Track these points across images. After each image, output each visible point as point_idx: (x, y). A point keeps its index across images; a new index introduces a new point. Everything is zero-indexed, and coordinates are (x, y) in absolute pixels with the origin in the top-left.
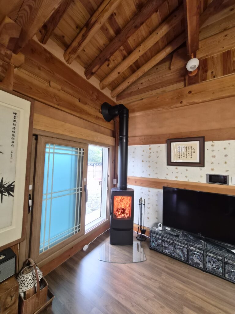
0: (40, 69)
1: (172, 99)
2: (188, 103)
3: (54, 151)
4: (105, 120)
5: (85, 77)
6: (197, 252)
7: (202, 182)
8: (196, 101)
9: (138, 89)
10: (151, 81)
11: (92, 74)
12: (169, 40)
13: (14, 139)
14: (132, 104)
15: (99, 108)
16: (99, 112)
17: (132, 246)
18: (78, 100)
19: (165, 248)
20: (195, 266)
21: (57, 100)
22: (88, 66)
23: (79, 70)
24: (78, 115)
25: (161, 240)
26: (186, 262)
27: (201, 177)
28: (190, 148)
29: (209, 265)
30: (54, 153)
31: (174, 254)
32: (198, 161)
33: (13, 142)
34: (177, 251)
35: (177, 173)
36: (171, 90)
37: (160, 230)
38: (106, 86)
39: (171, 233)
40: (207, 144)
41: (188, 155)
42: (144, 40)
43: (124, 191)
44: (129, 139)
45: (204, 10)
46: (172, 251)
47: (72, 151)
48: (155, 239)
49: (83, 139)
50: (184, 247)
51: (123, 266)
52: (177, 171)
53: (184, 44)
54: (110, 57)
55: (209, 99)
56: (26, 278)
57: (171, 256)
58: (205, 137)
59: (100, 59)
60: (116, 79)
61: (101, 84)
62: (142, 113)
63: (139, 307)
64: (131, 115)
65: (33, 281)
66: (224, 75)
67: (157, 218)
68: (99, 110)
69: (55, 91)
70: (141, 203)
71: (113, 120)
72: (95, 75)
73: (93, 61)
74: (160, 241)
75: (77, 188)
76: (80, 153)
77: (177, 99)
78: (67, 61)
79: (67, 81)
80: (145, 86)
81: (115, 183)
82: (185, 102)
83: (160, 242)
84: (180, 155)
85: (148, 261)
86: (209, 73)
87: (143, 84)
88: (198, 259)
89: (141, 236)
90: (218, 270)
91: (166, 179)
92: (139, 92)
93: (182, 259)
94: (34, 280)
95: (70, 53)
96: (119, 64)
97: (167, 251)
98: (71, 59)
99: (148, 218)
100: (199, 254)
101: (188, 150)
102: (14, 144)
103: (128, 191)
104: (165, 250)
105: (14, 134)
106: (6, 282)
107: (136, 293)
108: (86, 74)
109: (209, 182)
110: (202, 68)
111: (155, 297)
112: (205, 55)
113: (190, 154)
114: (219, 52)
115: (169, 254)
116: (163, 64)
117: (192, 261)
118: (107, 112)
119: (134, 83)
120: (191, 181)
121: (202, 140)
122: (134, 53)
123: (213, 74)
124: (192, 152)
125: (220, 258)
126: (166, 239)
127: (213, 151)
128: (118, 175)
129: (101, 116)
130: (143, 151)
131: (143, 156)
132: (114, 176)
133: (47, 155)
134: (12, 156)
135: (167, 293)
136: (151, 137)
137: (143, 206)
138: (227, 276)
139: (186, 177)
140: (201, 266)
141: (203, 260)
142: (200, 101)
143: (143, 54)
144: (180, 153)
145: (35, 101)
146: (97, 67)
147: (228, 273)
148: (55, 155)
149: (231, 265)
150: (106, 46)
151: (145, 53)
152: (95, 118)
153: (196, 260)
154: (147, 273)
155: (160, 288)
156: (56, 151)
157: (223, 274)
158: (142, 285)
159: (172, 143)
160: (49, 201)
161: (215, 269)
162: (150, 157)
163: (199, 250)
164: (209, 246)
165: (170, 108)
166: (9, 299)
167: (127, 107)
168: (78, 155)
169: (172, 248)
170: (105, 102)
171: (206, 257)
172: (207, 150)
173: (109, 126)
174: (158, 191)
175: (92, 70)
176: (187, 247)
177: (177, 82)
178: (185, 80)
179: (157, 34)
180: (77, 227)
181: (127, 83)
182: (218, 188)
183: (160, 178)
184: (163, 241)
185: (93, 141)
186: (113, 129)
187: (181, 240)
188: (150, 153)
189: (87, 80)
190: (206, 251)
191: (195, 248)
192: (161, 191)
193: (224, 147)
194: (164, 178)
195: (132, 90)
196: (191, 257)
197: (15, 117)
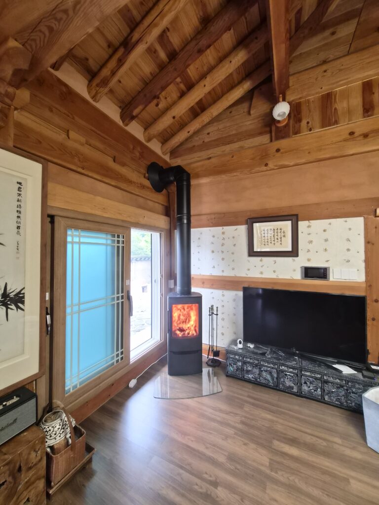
0: (51, 111)
1: (253, 159)
2: (276, 166)
3: (80, 240)
4: (154, 191)
5: (121, 123)
6: (290, 372)
7: (295, 278)
8: (286, 163)
9: (204, 141)
10: (222, 131)
11: (133, 118)
12: (247, 72)
13: (20, 223)
14: (195, 165)
15: (143, 171)
16: (145, 177)
17: (202, 375)
18: (112, 160)
19: (248, 372)
20: (288, 391)
21: (81, 160)
22: (126, 106)
23: (112, 112)
24: (113, 183)
25: (242, 361)
26: (276, 387)
27: (294, 270)
28: (279, 231)
29: (305, 388)
30: (80, 243)
31: (260, 379)
32: (290, 249)
33: (18, 227)
34: (264, 374)
35: (262, 267)
36: (252, 146)
37: (240, 349)
38: (155, 137)
39: (256, 351)
40: (302, 225)
41: (276, 240)
42: (211, 69)
43: (186, 296)
44: (192, 219)
45: (296, 31)
46: (257, 376)
47: (107, 239)
48: (233, 361)
49: (123, 221)
50: (272, 368)
51: (190, 402)
52: (261, 264)
53: (270, 79)
54: (160, 93)
55: (303, 161)
56: (53, 427)
57: (256, 383)
58: (299, 216)
59: (145, 96)
60: (169, 127)
61: (147, 134)
62: (210, 180)
63: (216, 448)
64: (193, 182)
65: (62, 430)
66: (322, 128)
67: (235, 334)
68: (145, 174)
69: (77, 146)
70: (213, 313)
71: (167, 190)
72: (136, 119)
73: (133, 98)
74: (240, 364)
75: (116, 296)
76: (118, 242)
77: (260, 159)
78: (94, 97)
79: (96, 130)
80: (214, 139)
81: (172, 286)
82: (271, 165)
84: (266, 241)
85: (225, 392)
86: (304, 123)
87: (210, 134)
88: (291, 381)
89: (213, 361)
90: (315, 392)
91: (247, 276)
92: (205, 146)
93: (271, 384)
94: (64, 428)
95: (97, 85)
96: (174, 103)
97: (250, 376)
98: (99, 95)
99: (223, 335)
100: (292, 375)
101: (276, 234)
102: (21, 230)
103: (192, 296)
104: (247, 375)
105: (19, 215)
106: (25, 434)
107: (211, 432)
108: (122, 117)
109: (305, 277)
110: (295, 116)
111: (235, 434)
112: (299, 97)
113: (279, 239)
114: (317, 93)
115: (253, 379)
116: (239, 106)
117: (283, 385)
118: (156, 177)
119: (197, 132)
120: (281, 277)
121: (294, 218)
122: (196, 87)
123: (309, 125)
124: (282, 236)
125: (319, 376)
126: (248, 360)
127: (309, 234)
128: (176, 274)
129: (147, 183)
130: (214, 236)
131: (213, 243)
132: (170, 275)
133: (69, 246)
134: (18, 249)
135: (252, 427)
136: (224, 216)
137: (215, 316)
138: (326, 398)
139: (274, 272)
140: (295, 390)
141: (297, 382)
142: (292, 164)
143: (211, 90)
144: (266, 238)
145: (49, 163)
146: (140, 108)
147: (328, 394)
148: (82, 246)
149: (331, 383)
150: (154, 76)
151: (213, 89)
152: (138, 187)
153: (288, 383)
154: (224, 407)
155: (243, 423)
156: (82, 240)
157: (322, 396)
158: (218, 422)
159: (254, 224)
160: (76, 316)
161: (313, 391)
162: (223, 245)
163: (292, 370)
164: (305, 362)
165: (251, 173)
166: (33, 454)
167: (187, 169)
168: (116, 245)
169: (256, 371)
170: (152, 161)
171: (301, 377)
172: (302, 233)
173: (160, 198)
174: (236, 295)
175: (133, 112)
176: (276, 367)
177: (261, 134)
178: (271, 132)
179: (231, 62)
180: (118, 354)
181: (186, 132)
182: (315, 285)
183: (238, 275)
184: (245, 363)
185: (138, 223)
186: (165, 204)
187: (268, 358)
188: (224, 239)
189: (124, 127)
190: (301, 369)
191: (287, 367)
192: (241, 294)
193: (323, 229)
194: (243, 275)
195: (194, 144)
196: (282, 380)
197: (20, 188)
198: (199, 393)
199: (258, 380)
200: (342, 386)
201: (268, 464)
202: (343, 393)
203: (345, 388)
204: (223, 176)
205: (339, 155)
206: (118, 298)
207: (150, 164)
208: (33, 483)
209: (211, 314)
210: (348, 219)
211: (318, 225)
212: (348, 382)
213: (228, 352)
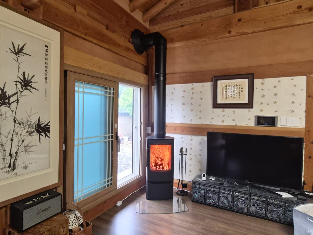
1: (218, 27)
2: (238, 33)
3: (83, 90)
4: (136, 53)
6: (242, 197)
7: (250, 125)
8: (246, 31)
9: (178, 11)
10: (194, 3)
13: (47, 75)
14: (170, 31)
15: (128, 36)
16: (129, 41)
17: (173, 200)
18: (105, 27)
19: (209, 198)
20: (240, 212)
21: (84, 28)
24: (106, 47)
25: (205, 190)
26: (231, 209)
27: (250, 119)
28: (238, 87)
29: (253, 209)
30: (83, 92)
31: (218, 203)
32: (246, 102)
33: (46, 78)
34: (222, 199)
35: (223, 116)
36: (218, 16)
37: (203, 180)
38: (138, 7)
39: (216, 182)
40: (257, 82)
41: (236, 95)
43: (161, 138)
44: (168, 77)
46: (216, 200)
47: (101, 91)
48: (198, 190)
49: (113, 77)
50: (228, 194)
51: (163, 216)
52: (223, 114)
55: (260, 29)
56: (70, 218)
57: (215, 206)
58: (255, 74)
62: (183, 44)
64: (169, 46)
65: (77, 221)
67: (200, 170)
68: (130, 39)
69: (81, 17)
70: (182, 154)
71: (146, 52)
75: (107, 135)
76: (110, 93)
77: (224, 27)
80: (188, 9)
81: (150, 132)
82: (233, 33)
83: (203, 193)
84: (228, 95)
85: (190, 211)
87: (184, 5)
88: (242, 204)
89: (182, 191)
90: (261, 212)
91: (211, 124)
92: (179, 15)
93: (227, 207)
97: (211, 201)
99: (190, 171)
100: (244, 199)
101: (235, 89)
102: (47, 80)
103: (166, 138)
104: (209, 201)
105: (46, 69)
109: (258, 124)
113: (238, 94)
115: (213, 203)
117: (236, 207)
118: (138, 41)
119: (173, 4)
120: (238, 124)
121: (251, 77)
124: (241, 91)
125: (264, 199)
126: (210, 188)
127: (262, 90)
129: (131, 46)
130: (184, 91)
131: (184, 97)
132: (147, 122)
134: (46, 94)
135: (210, 231)
136: (194, 75)
137: (184, 156)
138: (269, 215)
139: (233, 120)
140: (245, 210)
141: (247, 204)
142: (250, 31)
144: (228, 93)
145: (65, 32)
147: (270, 213)
148: (85, 95)
149: (273, 204)
152: (125, 50)
153: (240, 206)
155: (203, 229)
156: (85, 90)
157: (266, 214)
159: (219, 82)
162: (192, 98)
163: (243, 195)
164: (254, 190)
167: (164, 35)
168: (108, 95)
169: (216, 197)
170: (136, 28)
171: (251, 200)
172: (257, 88)
173: (141, 59)
174: (202, 139)
176: (232, 193)
177: (226, 6)
178: (234, 4)
180: (109, 180)
181: (163, 4)
182: (266, 130)
183: (204, 123)
184: (207, 191)
185: (124, 79)
186: (145, 64)
187: (226, 187)
188: (193, 93)
190: (250, 194)
191: (240, 193)
192: (205, 138)
193: (274, 86)
194: (208, 123)
195: (169, 14)
196: (236, 203)
197: (47, 50)
198: (170, 211)
199: (217, 204)
200: (281, 207)
202: (282, 211)
203: (284, 207)
204: (193, 41)
205: (289, 25)
206: (109, 136)
207: (133, 30)
210: (294, 78)
211: (270, 82)
212: (286, 203)
213: (194, 182)
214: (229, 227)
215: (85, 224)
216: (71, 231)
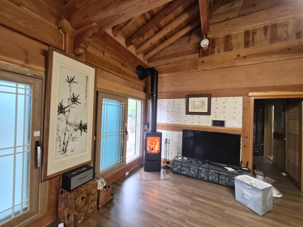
0: (98, 43)
1: (190, 66)
2: (201, 70)
4: (139, 79)
5: (125, 46)
6: (204, 170)
7: (208, 126)
8: (207, 69)
9: (165, 55)
10: (175, 50)
11: (131, 44)
12: (189, 23)
13: (86, 94)
14: (160, 67)
15: (135, 69)
16: (135, 73)
17: (160, 172)
18: (121, 64)
19: (183, 170)
20: (202, 179)
21: (109, 66)
22: (128, 38)
23: (121, 40)
24: (122, 76)
26: (197, 178)
27: (208, 122)
28: (202, 102)
29: (210, 178)
30: (107, 104)
31: (189, 174)
32: (207, 111)
33: (86, 96)
34: (191, 171)
35: (192, 120)
36: (190, 59)
37: (180, 159)
38: (141, 52)
39: (188, 161)
40: (213, 99)
41: (200, 107)
42: (171, 22)
43: (154, 133)
44: (158, 94)
45: (214, 4)
46: (188, 172)
47: (118, 103)
48: (176, 165)
49: (125, 95)
50: (195, 168)
51: (155, 182)
52: (192, 118)
53: (200, 26)
54: (146, 33)
55: (215, 68)
56: (98, 183)
57: (187, 176)
58: (212, 95)
59: (138, 34)
60: (149, 48)
61: (137, 51)
62: (168, 75)
64: (159, 75)
65: (102, 185)
66: (225, 52)
67: (178, 153)
68: (135, 71)
69: (107, 59)
70: (167, 142)
71: (145, 79)
72: (133, 44)
73: (132, 35)
74: (179, 167)
76: (123, 105)
77: (193, 66)
78: (115, 35)
79: (115, 51)
80: (171, 54)
81: (146, 129)
82: (199, 69)
84: (195, 107)
85: (171, 179)
86: (216, 49)
87: (169, 52)
88: (204, 174)
89: (166, 166)
90: (215, 179)
91: (185, 124)
92: (166, 57)
93: (194, 176)
95: (117, 30)
96: (152, 37)
97: (184, 172)
98: (117, 34)
99: (172, 154)
100: (205, 171)
101: (200, 104)
102: (87, 98)
103: (157, 133)
105: (86, 91)
108: (126, 43)
109: (213, 125)
110: (212, 45)
112: (214, 36)
113: (202, 106)
114: (223, 35)
115: (186, 174)
116: (184, 38)
117: (200, 176)
118: (141, 73)
119: (162, 50)
120: (202, 125)
121: (209, 96)
122: (163, 30)
123: (218, 50)
125: (217, 172)
126: (184, 165)
127: (216, 104)
128: (149, 123)
129: (136, 76)
130: (169, 104)
131: (168, 107)
132: (145, 122)
133: (103, 106)
134: (86, 106)
136: (174, 94)
137: (168, 144)
138: (220, 182)
139: (199, 122)
140: (206, 179)
141: (207, 175)
142: (209, 69)
143: (170, 31)
144: (195, 105)
145: (97, 68)
146: (136, 39)
147: (221, 180)
148: (108, 106)
149: (223, 175)
150: (144, 25)
151: (172, 31)
152: (132, 78)
153: (203, 176)
156: (108, 103)
157: (218, 181)
159: (190, 99)
162: (173, 108)
163: (204, 169)
164: (211, 166)
165: (189, 73)
167: (156, 69)
168: (122, 106)
169: (188, 170)
170: (139, 65)
171: (209, 172)
172: (213, 103)
173: (142, 83)
174: (179, 133)
175: (132, 41)
176: (197, 168)
177: (194, 53)
178: (199, 52)
179: (181, 19)
180: (121, 159)
181: (157, 50)
182: (218, 129)
183: (180, 124)
184: (182, 166)
185: (131, 96)
186: (144, 86)
187: (194, 164)
188: (174, 105)
189: (127, 48)
190: (209, 169)
191: (202, 168)
192: (181, 133)
193: (223, 102)
194: (183, 124)
195: (160, 56)
196: (200, 174)
197: (87, 79)
198: (159, 179)
200: (227, 176)
201: (190, 204)
202: (228, 179)
203: (229, 177)
204: (175, 73)
205: (232, 66)
206: (122, 131)
208: (93, 201)
209: (166, 142)
210: (236, 97)
211: (221, 100)
212: (231, 174)
213: (174, 161)
214: (196, 189)
215: (107, 186)
216: (99, 190)
